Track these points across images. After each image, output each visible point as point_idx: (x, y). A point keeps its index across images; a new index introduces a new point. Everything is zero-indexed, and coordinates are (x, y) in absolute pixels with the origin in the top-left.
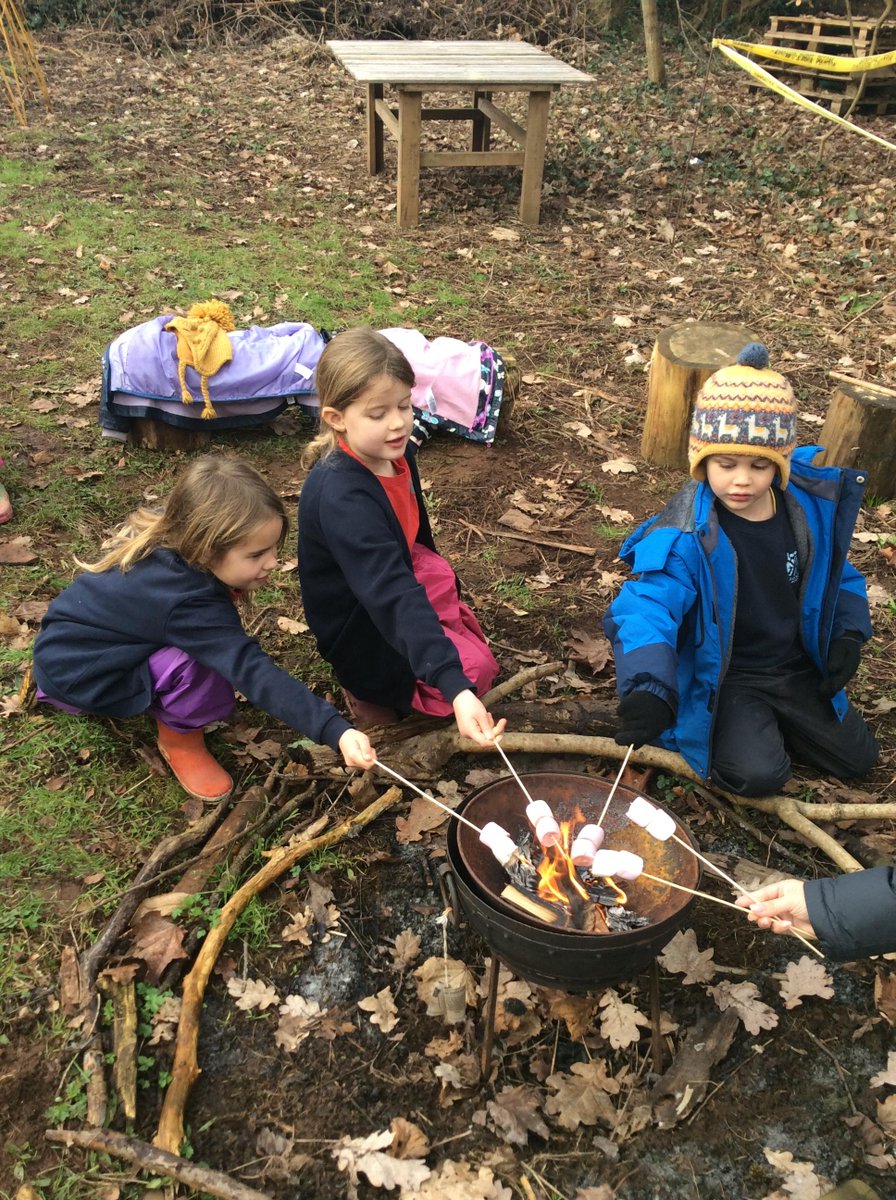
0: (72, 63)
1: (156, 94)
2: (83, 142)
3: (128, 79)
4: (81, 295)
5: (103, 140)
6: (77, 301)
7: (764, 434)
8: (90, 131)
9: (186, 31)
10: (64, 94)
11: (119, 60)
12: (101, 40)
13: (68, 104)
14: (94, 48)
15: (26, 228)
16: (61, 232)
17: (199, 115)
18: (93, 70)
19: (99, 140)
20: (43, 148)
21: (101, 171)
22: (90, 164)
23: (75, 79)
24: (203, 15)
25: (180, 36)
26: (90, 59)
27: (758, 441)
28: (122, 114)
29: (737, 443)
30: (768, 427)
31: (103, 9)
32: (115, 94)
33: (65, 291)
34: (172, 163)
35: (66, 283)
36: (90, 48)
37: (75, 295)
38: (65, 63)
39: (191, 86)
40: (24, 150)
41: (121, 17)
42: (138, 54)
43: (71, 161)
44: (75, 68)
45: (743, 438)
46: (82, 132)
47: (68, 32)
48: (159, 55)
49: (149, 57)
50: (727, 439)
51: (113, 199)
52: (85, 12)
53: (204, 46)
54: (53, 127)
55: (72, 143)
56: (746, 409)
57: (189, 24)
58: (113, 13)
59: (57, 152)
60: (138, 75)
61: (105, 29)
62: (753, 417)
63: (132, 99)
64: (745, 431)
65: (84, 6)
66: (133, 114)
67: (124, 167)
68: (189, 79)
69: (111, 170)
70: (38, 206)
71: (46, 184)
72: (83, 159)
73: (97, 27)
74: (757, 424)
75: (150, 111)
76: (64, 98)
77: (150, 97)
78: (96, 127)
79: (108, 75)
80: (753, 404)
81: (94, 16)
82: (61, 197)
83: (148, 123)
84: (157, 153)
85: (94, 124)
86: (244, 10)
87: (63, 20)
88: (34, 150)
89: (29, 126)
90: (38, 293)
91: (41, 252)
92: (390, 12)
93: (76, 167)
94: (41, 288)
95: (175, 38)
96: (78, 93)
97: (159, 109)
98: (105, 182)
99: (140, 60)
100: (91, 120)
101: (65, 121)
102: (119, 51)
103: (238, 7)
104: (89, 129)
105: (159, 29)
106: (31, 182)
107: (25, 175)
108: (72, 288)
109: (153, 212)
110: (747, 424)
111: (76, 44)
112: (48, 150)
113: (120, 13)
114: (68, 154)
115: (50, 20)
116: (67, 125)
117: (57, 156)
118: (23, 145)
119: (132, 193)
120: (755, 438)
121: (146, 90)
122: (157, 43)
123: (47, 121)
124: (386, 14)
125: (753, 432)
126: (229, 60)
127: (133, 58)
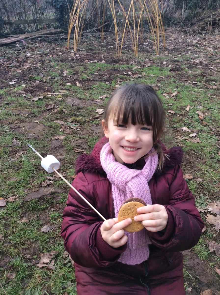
0: (169, 37)
1: (197, 47)
2: (178, 61)
3: (186, 42)
4: (193, 132)
5: (184, 61)
6: (191, 135)
8: (179, 57)
9: (203, 29)
10: (168, 46)
11: (183, 37)
12: (177, 31)
13: (170, 49)
14: (175, 33)
15: (164, 94)
16: (178, 98)
17: (214, 54)
18: (175, 39)
19: (183, 61)
20: (165, 63)
21: (187, 72)
22: (182, 69)
23: (170, 42)
24: (210, 24)
25: (201, 30)
26: (174, 36)
28: (187, 53)
31: (179, 22)
32: (184, 46)
33: (185, 129)
34: (211, 71)
35: (185, 125)
36: (174, 33)
37: (190, 131)
38: (167, 37)
39: (207, 45)
40: (158, 63)
41: (183, 25)
42: (188, 35)
43: (176, 68)
44: (170, 38)
46: (176, 58)
47: (168, 28)
48: (195, 36)
49: (192, 36)
51: (194, 84)
52: (173, 23)
53: (208, 33)
54: (167, 56)
55: (174, 61)
57: (204, 27)
58: (181, 23)
59: (170, 64)
60: (189, 41)
61: (179, 28)
63: (190, 48)
65: (173, 22)
66: (191, 53)
67: (194, 71)
68: (207, 42)
69: (190, 72)
70: (167, 85)
71: (168, 76)
72: (180, 67)
73: (176, 27)
75: (197, 52)
76: (169, 47)
77: (195, 48)
78: (181, 56)
79: (180, 41)
81: (176, 24)
82: (175, 82)
83: (197, 56)
84: (204, 66)
85: (180, 55)
87: (167, 25)
88: (162, 63)
89: (159, 55)
90: (173, 128)
91: (172, 107)
93: (177, 70)
94: (175, 126)
95: (200, 31)
96: (172, 45)
97: (200, 52)
98: (189, 77)
99: (189, 37)
100: (179, 54)
101: (170, 54)
102: (183, 34)
104: (178, 57)
105: (196, 28)
106: (163, 75)
107: (161, 72)
108: (188, 128)
109: (211, 91)
111: (170, 32)
112: (166, 63)
113: (183, 24)
114: (174, 65)
116: (171, 55)
117: (170, 66)
118: (158, 61)
119: (200, 82)
121: (194, 45)
122: (194, 32)
123: (165, 54)
126: (217, 37)
127: (187, 36)
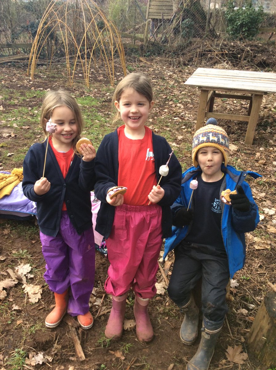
7: (216, 139)
9: (191, 60)
11: (165, 68)
26: (156, 67)
27: (213, 142)
29: (206, 142)
30: (217, 137)
38: (148, 67)
45: (208, 141)
50: (203, 142)
53: (194, 65)
56: (209, 131)
62: (211, 134)
64: (208, 138)
74: (213, 135)
80: (211, 130)
81: (166, 54)
86: (211, 54)
92: (263, 58)
95: (186, 62)
103: (209, 53)
110: (209, 136)
112: (108, 95)
115: (152, 54)
120: (212, 140)
124: (261, 58)
125: (211, 138)
